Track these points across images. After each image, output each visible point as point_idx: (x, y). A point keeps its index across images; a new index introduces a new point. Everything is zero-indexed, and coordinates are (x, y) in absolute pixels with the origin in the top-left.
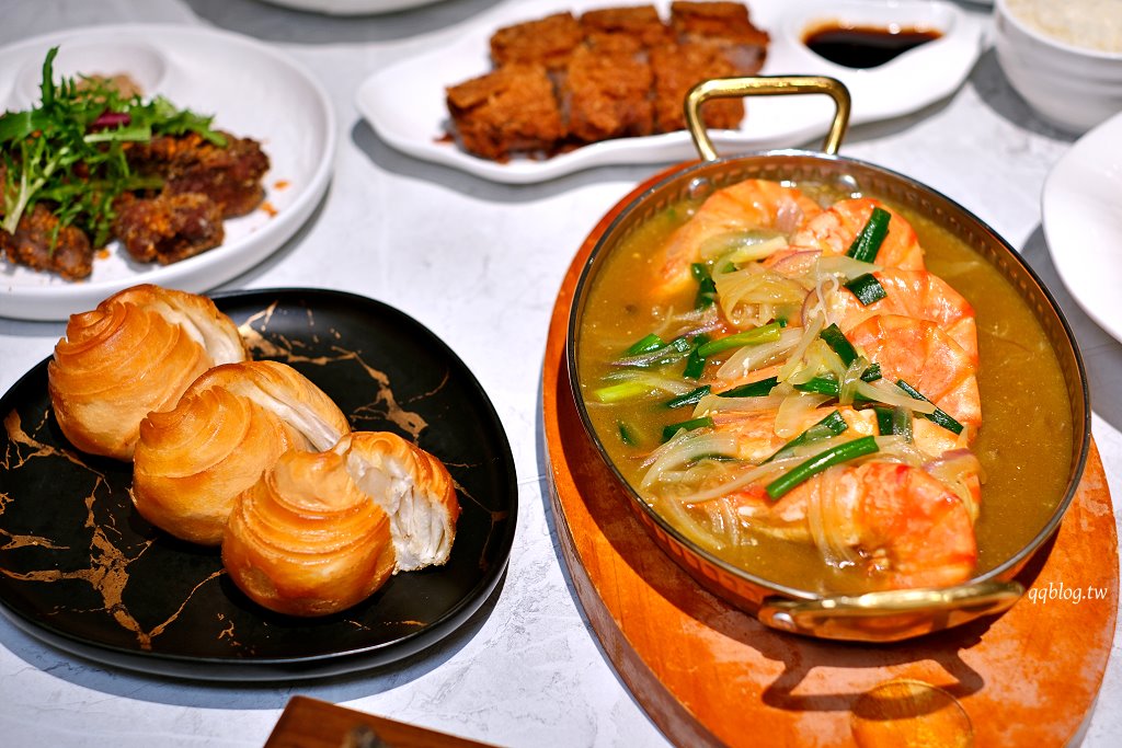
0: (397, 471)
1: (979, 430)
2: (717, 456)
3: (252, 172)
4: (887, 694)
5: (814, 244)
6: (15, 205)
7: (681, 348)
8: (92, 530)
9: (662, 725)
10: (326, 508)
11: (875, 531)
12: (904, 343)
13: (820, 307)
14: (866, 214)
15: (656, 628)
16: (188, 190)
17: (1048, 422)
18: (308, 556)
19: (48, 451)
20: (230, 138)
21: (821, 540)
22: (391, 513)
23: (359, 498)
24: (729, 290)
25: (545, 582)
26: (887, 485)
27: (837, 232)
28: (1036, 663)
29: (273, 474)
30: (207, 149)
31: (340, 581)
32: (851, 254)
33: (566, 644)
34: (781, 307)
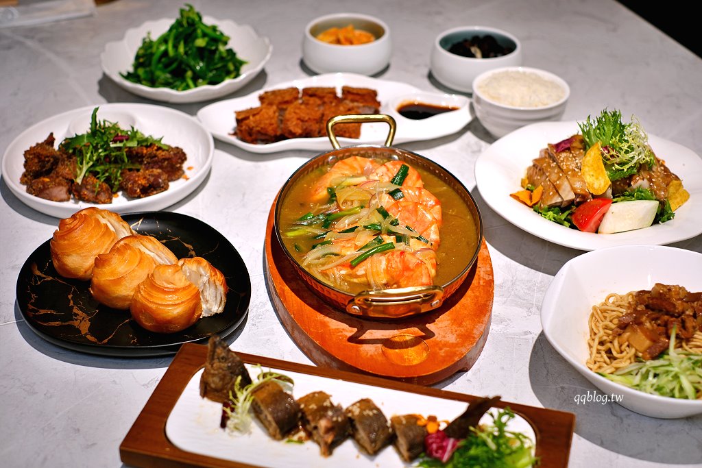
0: (203, 272)
1: (439, 246)
2: (332, 254)
3: (180, 161)
4: (397, 339)
5: (377, 178)
6: (81, 173)
7: (321, 218)
8: (72, 307)
9: (309, 355)
10: (175, 286)
11: (392, 277)
12: (408, 211)
13: (376, 200)
14: (399, 167)
15: (307, 317)
16: (152, 168)
17: (468, 243)
18: (168, 305)
19: (50, 278)
20: (169, 147)
21: (372, 282)
22: (201, 290)
23: (188, 283)
24: (341, 196)
25: (265, 309)
26: (397, 259)
27: (386, 174)
28: (456, 328)
29: (152, 275)
30: (160, 151)
31: (181, 316)
32: (392, 182)
33: (272, 330)
34: (362, 201)
